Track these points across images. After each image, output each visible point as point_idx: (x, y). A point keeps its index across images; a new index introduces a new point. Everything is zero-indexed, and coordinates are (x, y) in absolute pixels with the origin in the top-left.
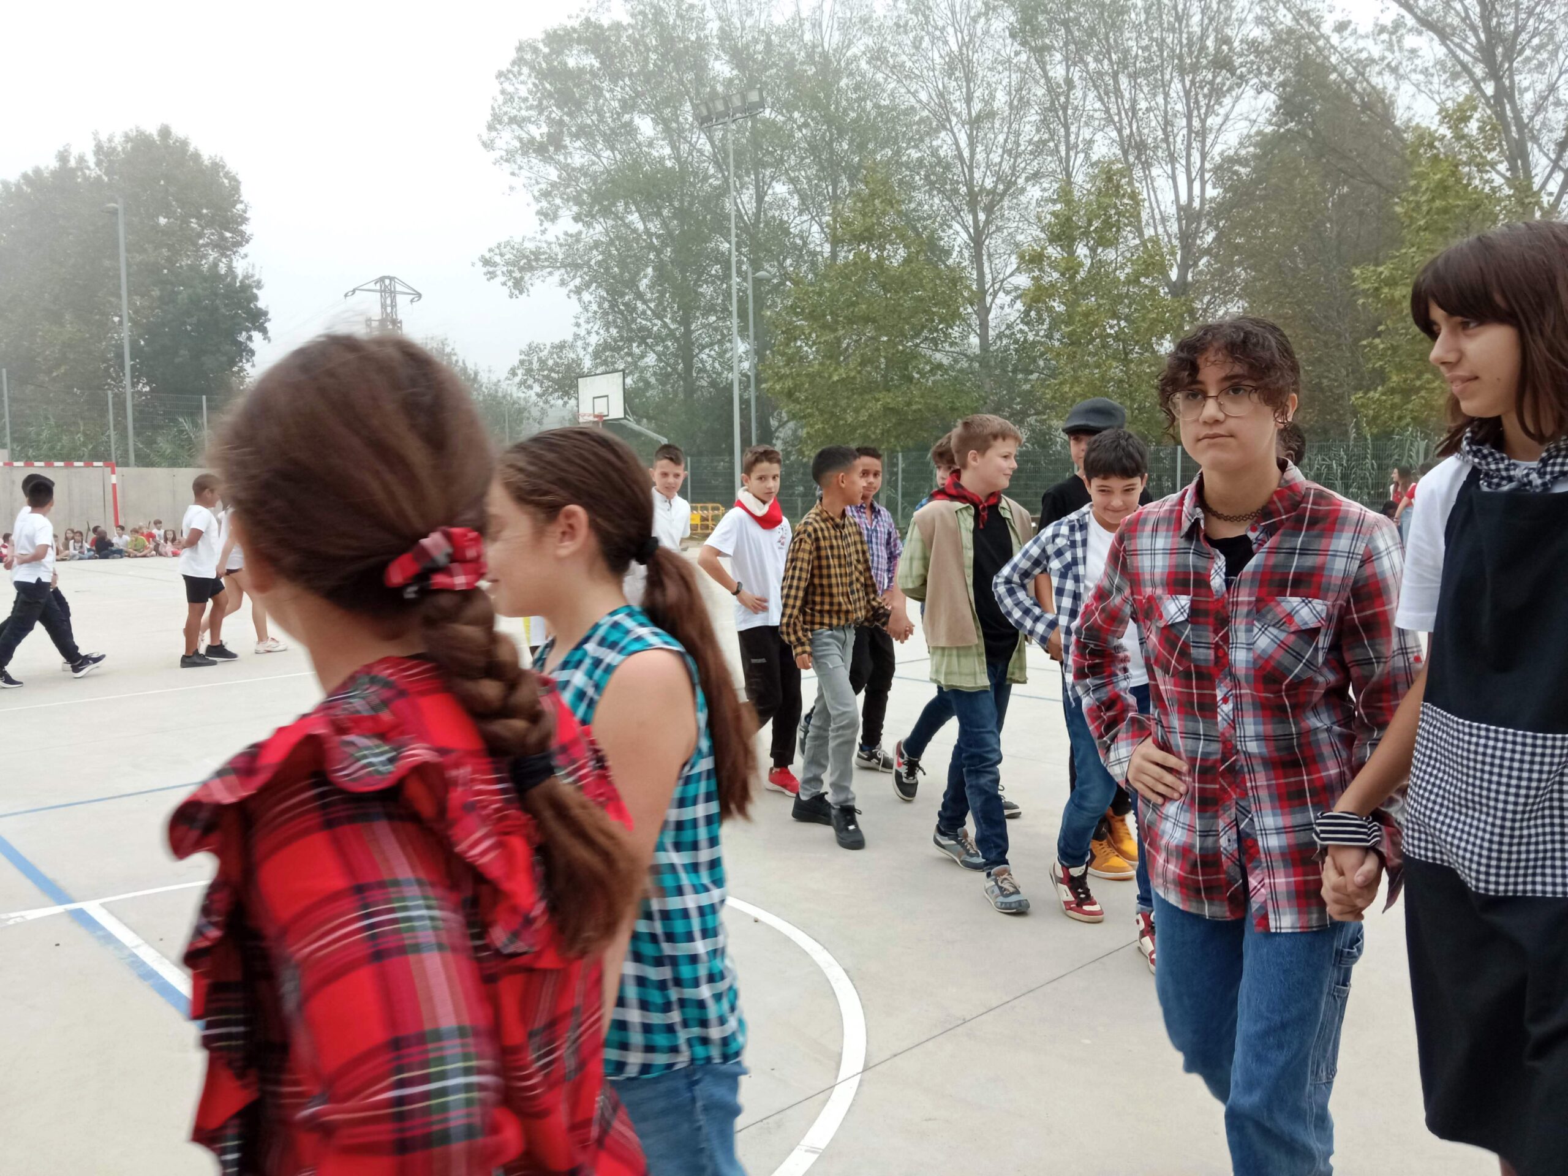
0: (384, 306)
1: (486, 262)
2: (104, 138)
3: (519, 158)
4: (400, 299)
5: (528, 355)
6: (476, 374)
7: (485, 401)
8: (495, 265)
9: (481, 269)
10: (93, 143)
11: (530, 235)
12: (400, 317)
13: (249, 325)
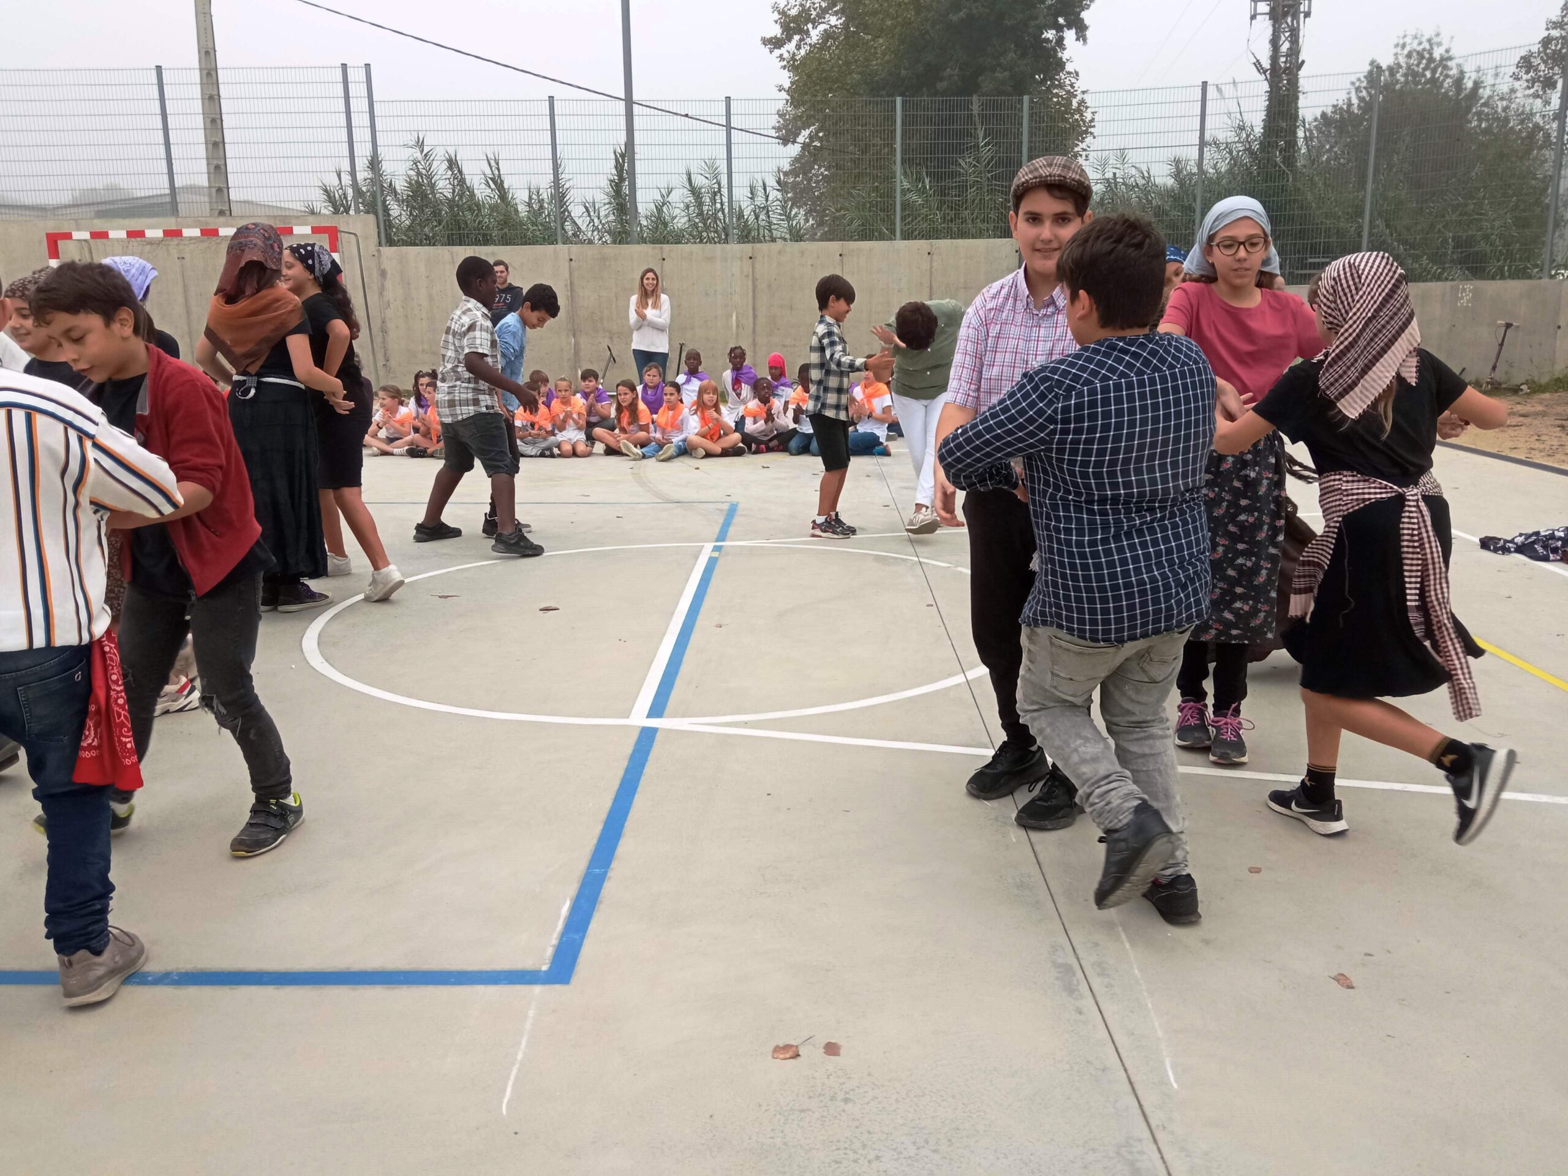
13: (1061, 20)
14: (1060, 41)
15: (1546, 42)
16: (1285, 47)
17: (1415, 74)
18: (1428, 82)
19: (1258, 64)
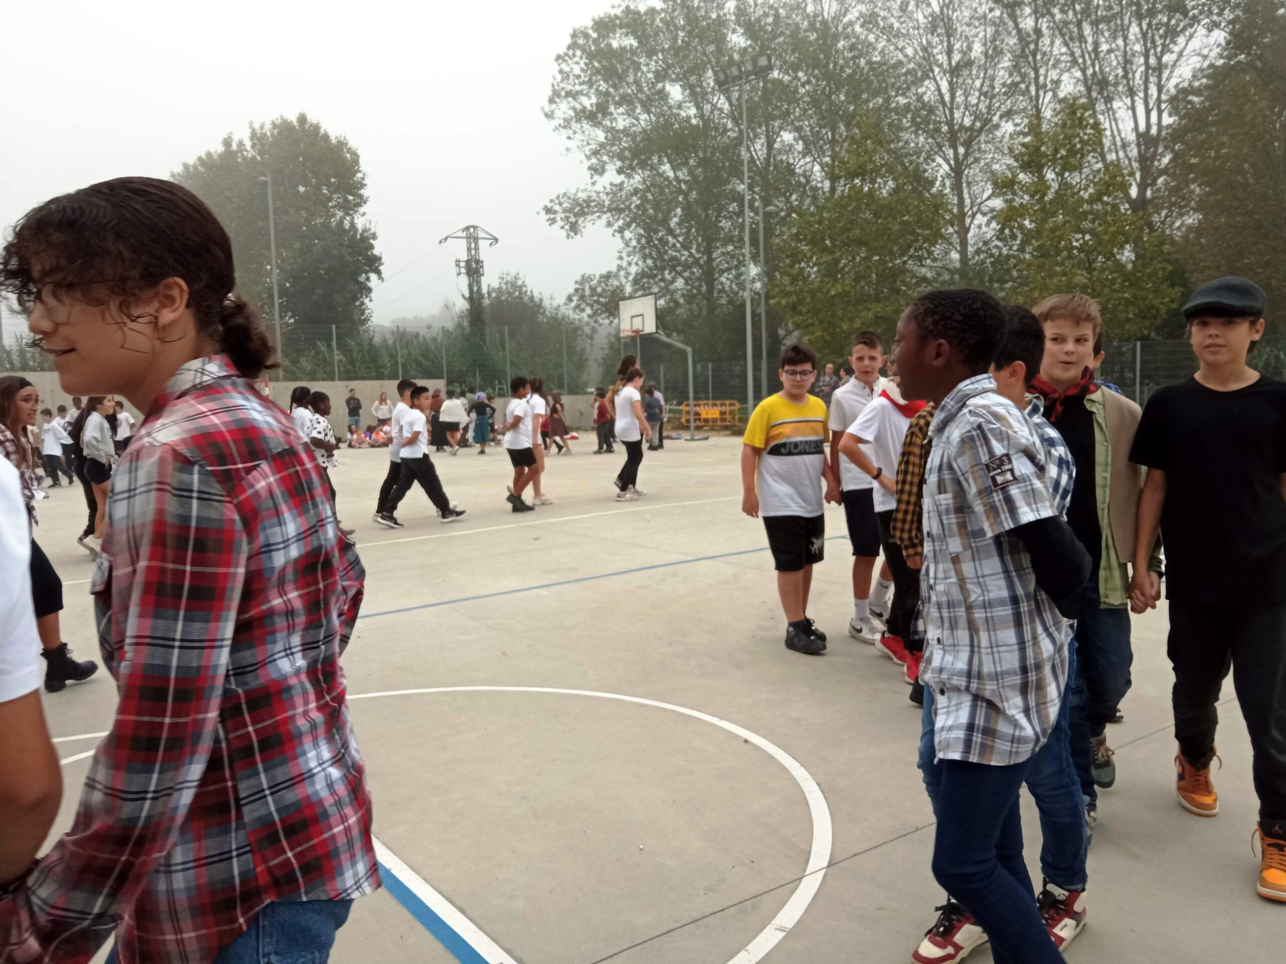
0: (469, 250)
1: (548, 211)
2: (257, 126)
3: (575, 126)
4: (481, 242)
5: (581, 284)
6: (541, 300)
7: (548, 323)
8: (555, 212)
9: (544, 217)
10: (250, 130)
11: (583, 187)
12: (481, 258)
14: (368, 279)
15: (577, 290)
16: (475, 288)
18: (518, 298)
19: (463, 296)
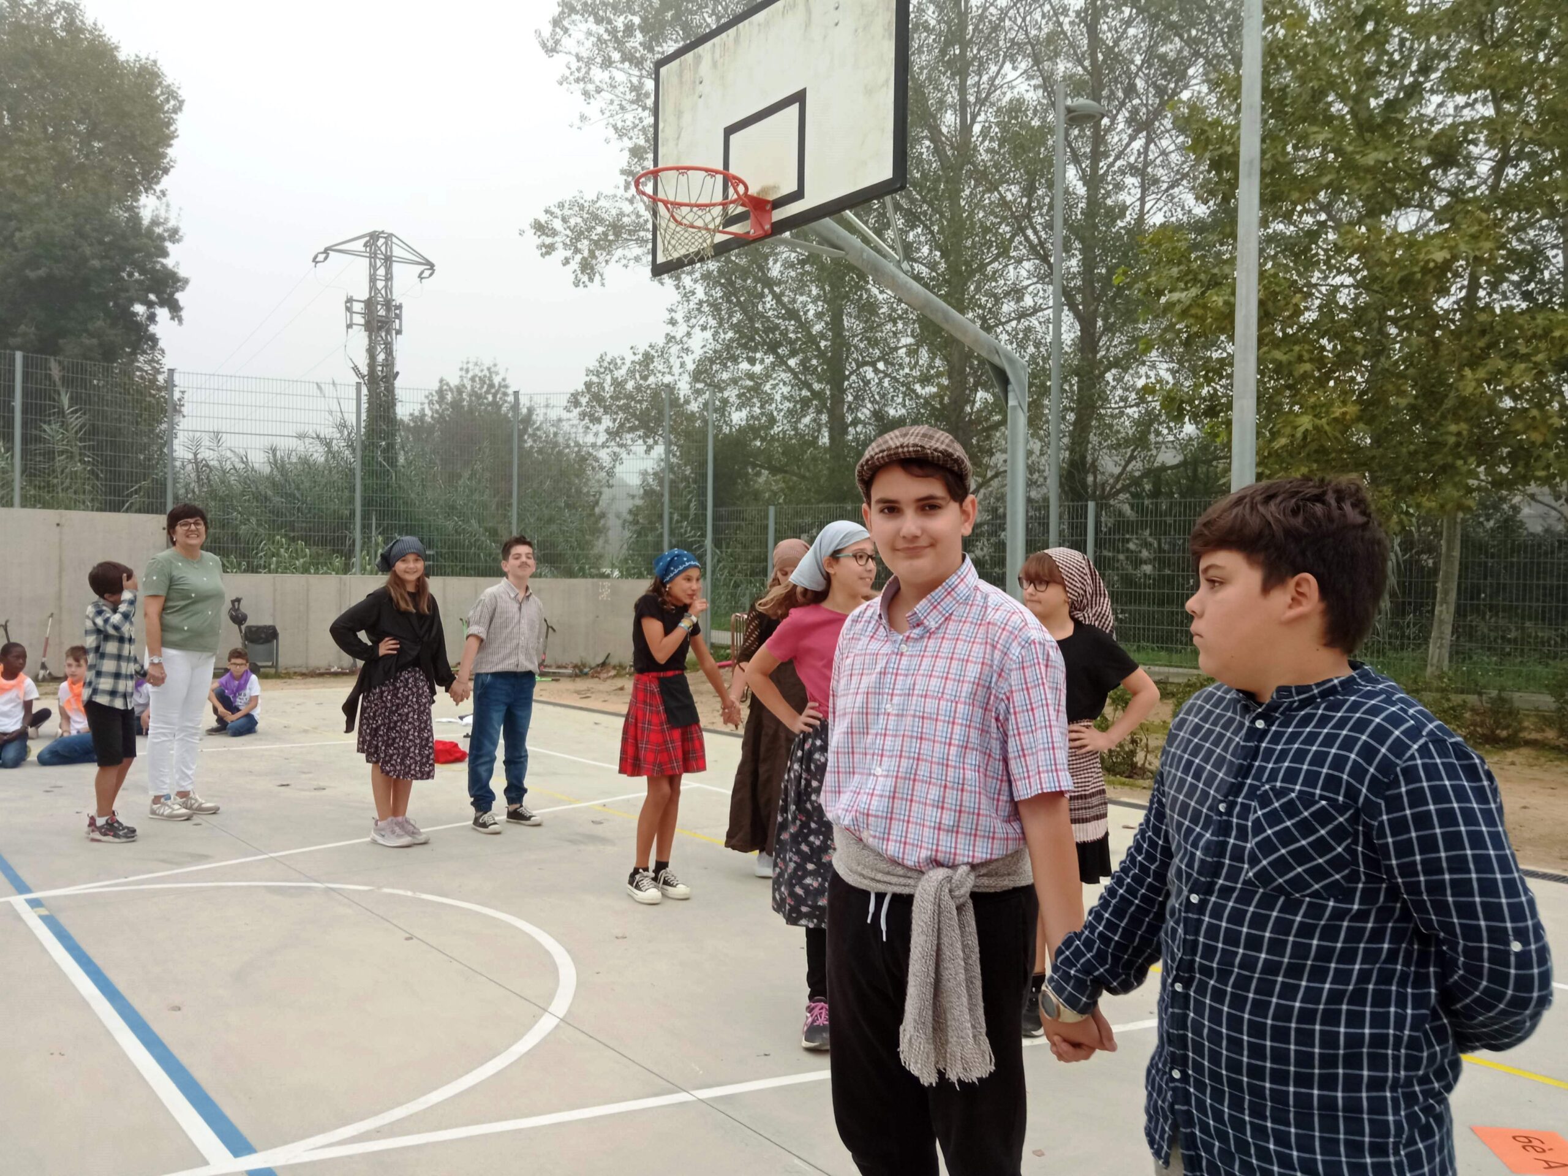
0: (373, 279)
1: (540, 228)
4: (396, 268)
5: (598, 374)
8: (554, 233)
9: (533, 239)
12: (398, 297)
13: (152, 297)
14: (152, 318)
15: (588, 385)
16: (381, 357)
17: (479, 397)
18: (489, 404)
19: (356, 369)
